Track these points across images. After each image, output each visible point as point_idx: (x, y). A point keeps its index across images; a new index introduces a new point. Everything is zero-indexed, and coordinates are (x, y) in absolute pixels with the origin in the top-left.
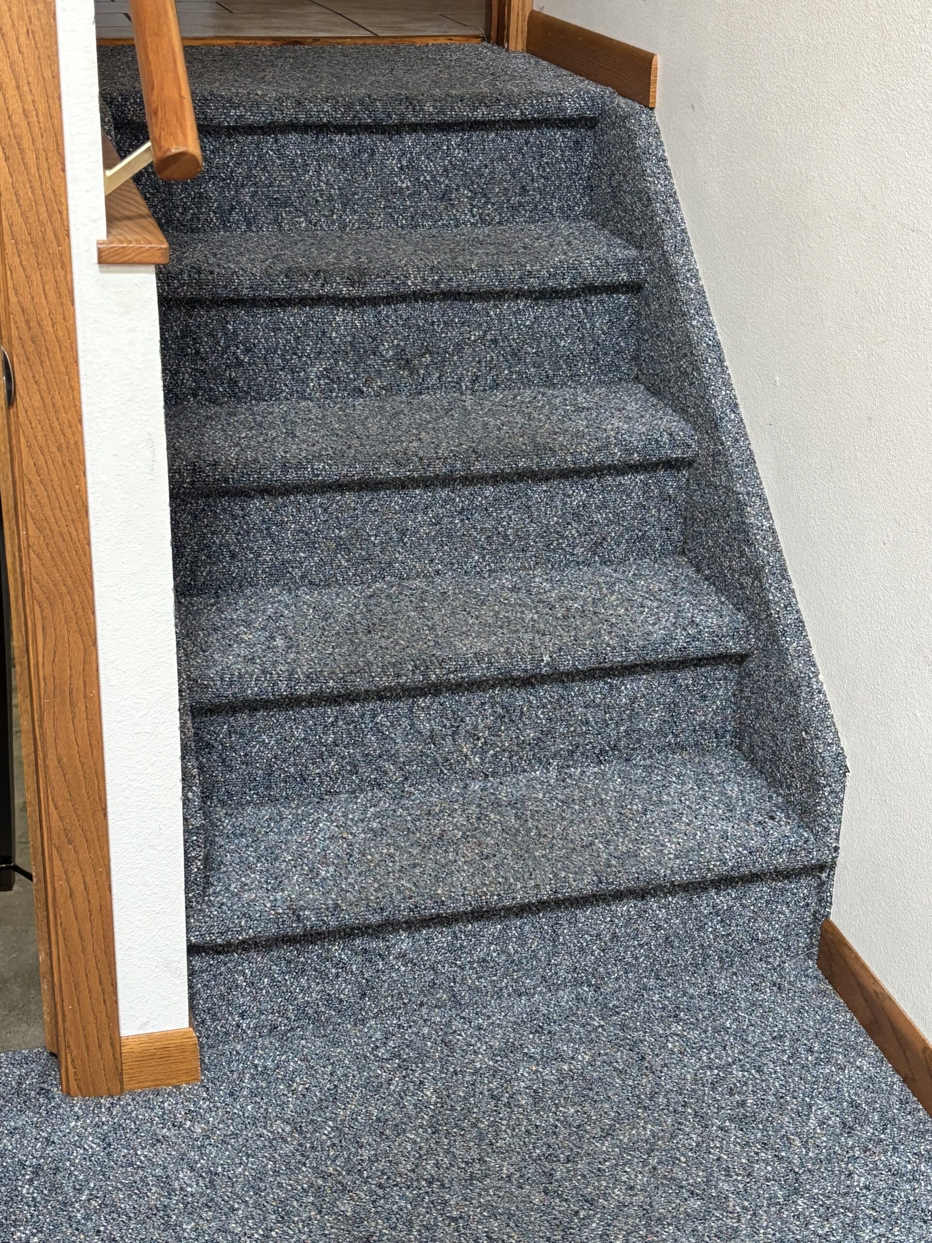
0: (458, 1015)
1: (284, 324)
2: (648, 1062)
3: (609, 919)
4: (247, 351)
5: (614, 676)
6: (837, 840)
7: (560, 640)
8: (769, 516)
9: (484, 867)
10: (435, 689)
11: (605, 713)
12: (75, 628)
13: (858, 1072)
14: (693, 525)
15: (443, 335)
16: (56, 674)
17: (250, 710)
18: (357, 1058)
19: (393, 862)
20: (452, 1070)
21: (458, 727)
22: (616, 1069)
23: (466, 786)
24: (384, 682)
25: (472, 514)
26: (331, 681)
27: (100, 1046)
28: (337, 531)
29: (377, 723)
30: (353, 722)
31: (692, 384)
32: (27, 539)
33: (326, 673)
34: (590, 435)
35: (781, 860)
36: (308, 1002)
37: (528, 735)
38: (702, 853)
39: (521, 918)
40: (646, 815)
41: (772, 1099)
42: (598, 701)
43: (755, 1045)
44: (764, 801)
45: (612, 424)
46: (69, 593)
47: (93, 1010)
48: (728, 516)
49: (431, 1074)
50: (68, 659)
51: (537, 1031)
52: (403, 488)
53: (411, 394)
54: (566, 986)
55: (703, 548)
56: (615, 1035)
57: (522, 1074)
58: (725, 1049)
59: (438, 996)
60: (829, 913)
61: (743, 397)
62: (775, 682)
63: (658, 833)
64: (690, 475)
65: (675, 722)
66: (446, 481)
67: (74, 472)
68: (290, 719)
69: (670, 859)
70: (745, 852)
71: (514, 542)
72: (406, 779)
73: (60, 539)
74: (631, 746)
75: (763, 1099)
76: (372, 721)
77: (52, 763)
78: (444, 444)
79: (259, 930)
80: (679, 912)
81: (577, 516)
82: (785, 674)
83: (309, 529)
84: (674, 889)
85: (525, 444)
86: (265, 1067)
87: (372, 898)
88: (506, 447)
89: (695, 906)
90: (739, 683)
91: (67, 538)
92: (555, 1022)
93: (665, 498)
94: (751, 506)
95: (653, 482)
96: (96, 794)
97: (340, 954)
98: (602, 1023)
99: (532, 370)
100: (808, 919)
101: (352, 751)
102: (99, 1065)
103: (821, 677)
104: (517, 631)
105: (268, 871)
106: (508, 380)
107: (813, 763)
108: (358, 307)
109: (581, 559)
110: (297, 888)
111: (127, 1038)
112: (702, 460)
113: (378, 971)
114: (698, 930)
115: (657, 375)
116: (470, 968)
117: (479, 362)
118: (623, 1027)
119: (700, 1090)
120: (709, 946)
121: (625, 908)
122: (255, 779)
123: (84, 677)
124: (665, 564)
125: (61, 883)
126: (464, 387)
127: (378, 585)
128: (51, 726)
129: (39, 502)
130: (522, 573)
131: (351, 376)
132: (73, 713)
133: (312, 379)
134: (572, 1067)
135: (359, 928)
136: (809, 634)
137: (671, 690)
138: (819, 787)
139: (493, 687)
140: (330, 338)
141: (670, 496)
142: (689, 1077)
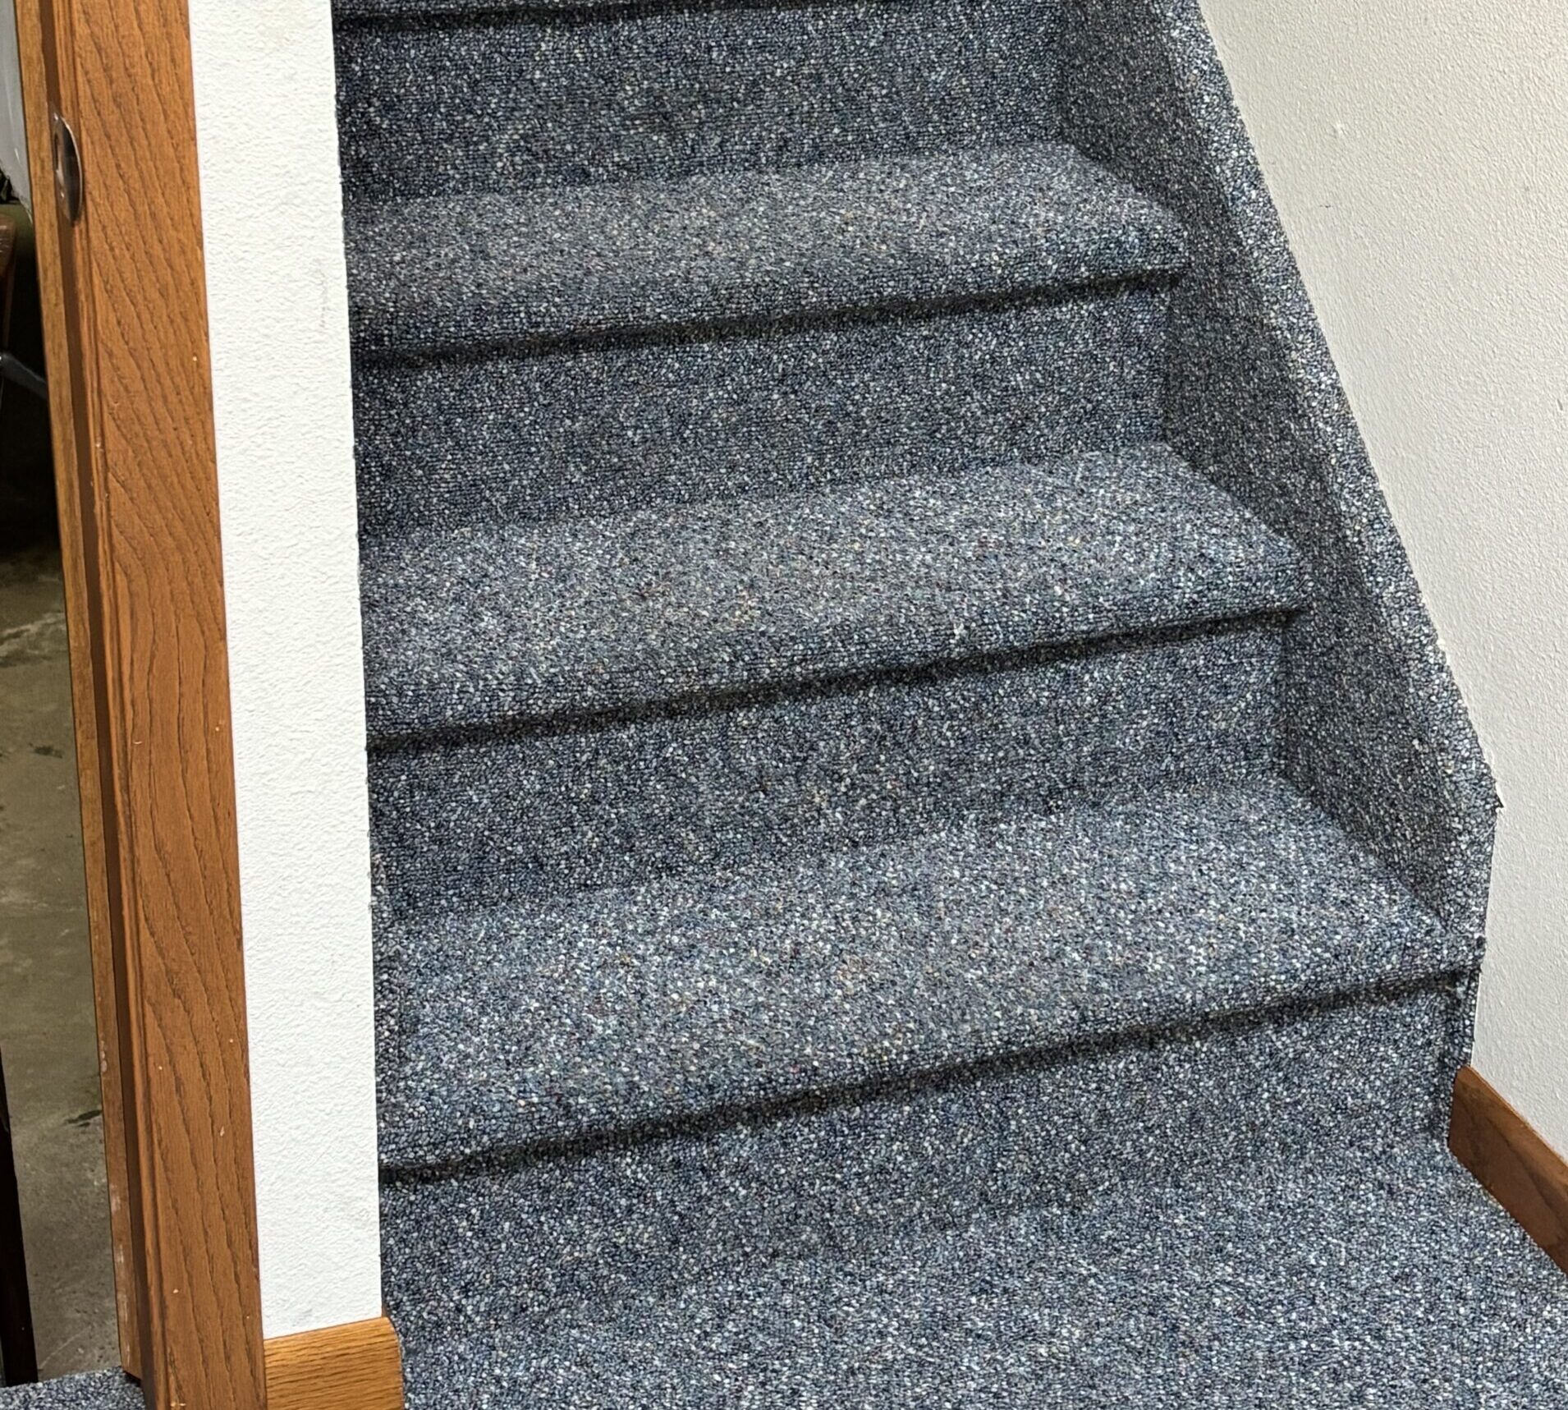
0: (838, 1269)
1: (450, 60)
2: (1185, 1333)
3: (1094, 1086)
4: (388, 108)
5: (1072, 657)
6: (1482, 926)
7: (979, 598)
8: (1329, 366)
9: (879, 1005)
10: (764, 694)
11: (1058, 723)
12: (190, 611)
13: (1549, 1329)
14: (1181, 387)
15: (728, 69)
16: (154, 694)
17: (445, 746)
18: (675, 1355)
19: (720, 1003)
20: (845, 1367)
21: (805, 759)
22: (1130, 1349)
23: (822, 864)
24: (681, 684)
25: (800, 384)
26: (590, 688)
27: (228, 1358)
28: (568, 422)
29: (666, 759)
30: (625, 758)
31: (1173, 140)
32: (104, 455)
33: (580, 674)
34: (1001, 236)
35: (1389, 967)
36: (579, 1261)
37: (926, 769)
38: (1255, 961)
39: (945, 1091)
40: (1145, 899)
41: (1408, 1384)
42: (1044, 702)
43: (1364, 1295)
44: (1346, 865)
45: (1036, 215)
46: (179, 548)
47: (216, 1294)
48: (1254, 369)
49: (810, 1376)
50: (176, 664)
51: (982, 1290)
52: (682, 341)
53: (671, 176)
54: (1021, 1209)
55: (1204, 427)
56: (1120, 1289)
57: (968, 1368)
58: (1313, 1303)
59: (804, 1237)
60: (1468, 1056)
61: (1271, 159)
62: (1356, 654)
63: (1172, 930)
64: (1173, 298)
65: (1176, 735)
66: (754, 326)
67: (190, 332)
68: (515, 758)
69: (1200, 974)
70: (1328, 955)
71: (874, 429)
72: (717, 855)
73: (163, 453)
74: (1102, 780)
75: (1394, 1387)
76: (658, 756)
77: (144, 852)
78: (753, 261)
79: (500, 1135)
80: (1213, 1067)
81: (981, 381)
82: (1376, 641)
83: (521, 420)
84: (1207, 1024)
85: (892, 256)
86: (514, 1381)
87: (693, 1068)
88: (861, 261)
89: (1241, 1056)
90: (1282, 661)
91: (177, 451)
92: (1011, 1273)
93: (1128, 340)
94: (1297, 350)
95: (1111, 314)
96: (225, 906)
97: (634, 1172)
98: (1094, 1270)
99: (882, 125)
100: (1431, 1069)
101: (622, 811)
102: (226, 1391)
103: (1440, 642)
104: (902, 586)
105: (501, 1030)
106: (839, 145)
107: (1436, 794)
108: (579, 25)
109: (989, 454)
110: (559, 1057)
111: (275, 1341)
112: (1198, 274)
113: (700, 1198)
114: (1246, 1097)
115: (1102, 127)
116: (859, 1185)
117: (790, 115)
118: (1132, 1275)
119: (1280, 1376)
120: (1264, 1124)
121: (1121, 1065)
122: (455, 869)
123: (204, 696)
124: (1133, 457)
125: (159, 1069)
126: (764, 160)
127: (640, 514)
128: (145, 785)
129: (126, 389)
130: (890, 484)
131: (569, 147)
132: (184, 761)
133: (501, 155)
134: (1054, 1350)
135: (667, 1125)
136: (1414, 567)
137: (1169, 677)
138: (1449, 835)
139: (865, 685)
140: (531, 81)
141: (1139, 339)
142: (1259, 1355)
